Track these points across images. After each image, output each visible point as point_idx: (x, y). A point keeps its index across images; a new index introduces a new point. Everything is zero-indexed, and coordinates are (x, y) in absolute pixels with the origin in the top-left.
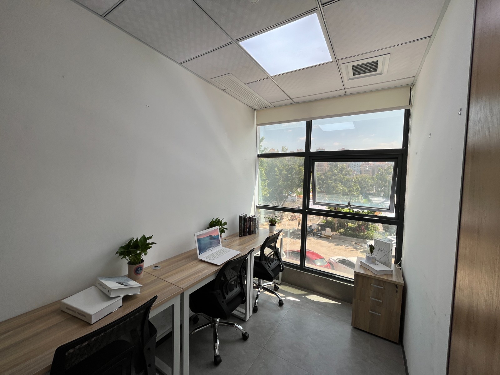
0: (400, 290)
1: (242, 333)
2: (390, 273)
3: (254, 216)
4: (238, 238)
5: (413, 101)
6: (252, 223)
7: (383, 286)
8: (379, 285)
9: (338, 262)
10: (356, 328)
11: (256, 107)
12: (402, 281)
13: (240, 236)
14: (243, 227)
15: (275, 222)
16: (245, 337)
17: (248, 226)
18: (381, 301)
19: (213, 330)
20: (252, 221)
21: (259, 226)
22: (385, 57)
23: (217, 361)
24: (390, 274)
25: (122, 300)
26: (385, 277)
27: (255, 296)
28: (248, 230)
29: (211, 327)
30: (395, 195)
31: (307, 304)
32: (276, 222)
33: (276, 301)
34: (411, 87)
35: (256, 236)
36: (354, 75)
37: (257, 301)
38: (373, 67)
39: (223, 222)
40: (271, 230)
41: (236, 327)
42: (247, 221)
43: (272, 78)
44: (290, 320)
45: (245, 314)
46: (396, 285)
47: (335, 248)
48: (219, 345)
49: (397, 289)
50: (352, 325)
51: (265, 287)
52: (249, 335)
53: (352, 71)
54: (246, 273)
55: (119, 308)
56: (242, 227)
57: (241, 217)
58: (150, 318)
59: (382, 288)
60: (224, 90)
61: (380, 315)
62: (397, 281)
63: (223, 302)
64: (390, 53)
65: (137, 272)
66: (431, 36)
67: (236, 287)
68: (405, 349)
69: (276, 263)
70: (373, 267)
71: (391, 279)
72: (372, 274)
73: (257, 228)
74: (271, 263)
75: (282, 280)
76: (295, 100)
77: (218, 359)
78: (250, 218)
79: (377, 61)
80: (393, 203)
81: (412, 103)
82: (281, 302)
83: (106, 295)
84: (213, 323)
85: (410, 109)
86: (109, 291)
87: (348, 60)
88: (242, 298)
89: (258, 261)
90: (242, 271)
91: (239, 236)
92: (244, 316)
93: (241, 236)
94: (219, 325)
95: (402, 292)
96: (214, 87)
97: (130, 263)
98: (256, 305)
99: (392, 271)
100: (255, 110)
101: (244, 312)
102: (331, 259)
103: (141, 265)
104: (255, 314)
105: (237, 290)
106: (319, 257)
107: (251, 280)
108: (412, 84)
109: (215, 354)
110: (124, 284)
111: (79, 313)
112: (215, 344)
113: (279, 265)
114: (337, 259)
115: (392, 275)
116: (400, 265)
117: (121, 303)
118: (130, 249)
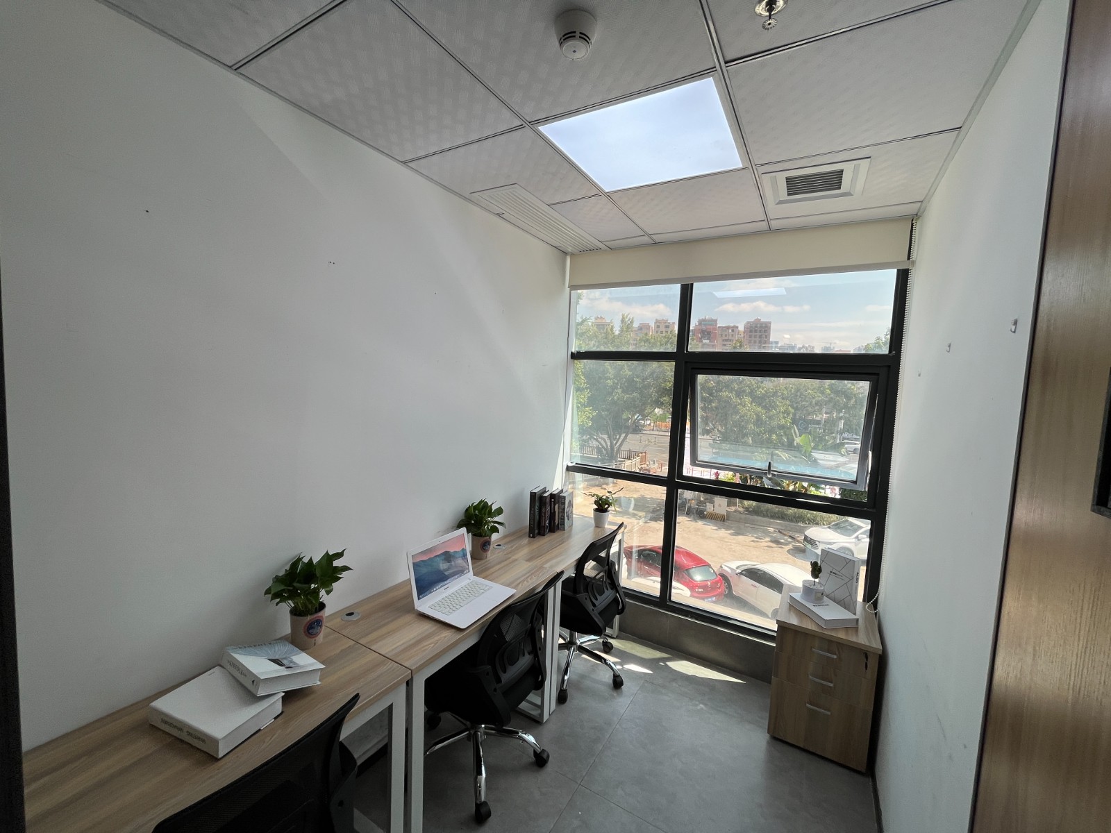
0: (873, 664)
1: (535, 752)
2: (854, 625)
3: (562, 491)
4: (526, 540)
5: (915, 252)
6: (557, 506)
7: (837, 653)
8: (828, 651)
9: (741, 573)
10: (777, 738)
11: (570, 249)
12: (876, 644)
13: (531, 535)
14: (537, 517)
15: (606, 504)
16: (540, 760)
17: (548, 514)
18: (832, 685)
19: (471, 744)
20: (558, 503)
21: (572, 512)
22: (860, 165)
23: (481, 815)
24: (852, 626)
25: (281, 700)
26: (841, 635)
27: (563, 665)
28: (547, 522)
29: (469, 737)
30: (870, 453)
31: (674, 684)
32: (609, 505)
33: (607, 677)
34: (912, 221)
35: (566, 535)
36: (789, 195)
37: (566, 678)
38: (833, 181)
39: (494, 508)
40: (599, 524)
41: (521, 738)
42: (545, 503)
43: (608, 195)
44: (637, 721)
45: (541, 707)
46: (865, 653)
47: (734, 542)
48: (486, 778)
49: (867, 660)
50: (768, 733)
51: (583, 645)
52: (548, 756)
53: (786, 186)
54: (545, 623)
55: (275, 718)
56: (534, 516)
57: (533, 495)
58: (341, 738)
59: (835, 657)
60: (499, 215)
61: (829, 713)
62: (867, 644)
63: (495, 690)
64: (870, 157)
65: (311, 631)
66: (960, 128)
67: (524, 656)
68: (878, 787)
69: (608, 594)
70: (816, 610)
71: (854, 639)
72: (814, 628)
73: (568, 517)
74: (598, 597)
75: (621, 629)
76: (657, 238)
77: (483, 810)
78: (552, 496)
79: (842, 171)
80: (863, 469)
81: (914, 256)
82: (618, 679)
83: (247, 689)
84: (472, 732)
85: (908, 270)
86: (253, 682)
87: (779, 167)
88: (536, 677)
89: (570, 594)
90: (536, 618)
91: (529, 537)
92: (539, 711)
93: (534, 537)
94: (486, 733)
95: (877, 666)
96: (477, 209)
97: (295, 612)
98: (564, 687)
99: (857, 620)
100: (566, 253)
101: (539, 703)
102: (724, 568)
103: (319, 617)
104: (563, 706)
105: (525, 661)
106: (700, 563)
107: (554, 633)
108: (916, 215)
109: (476, 799)
110: (285, 662)
111: (189, 734)
112: (476, 778)
113: (616, 600)
114: (738, 568)
115: (856, 629)
116: (875, 605)
117: (279, 708)
118: (295, 584)
